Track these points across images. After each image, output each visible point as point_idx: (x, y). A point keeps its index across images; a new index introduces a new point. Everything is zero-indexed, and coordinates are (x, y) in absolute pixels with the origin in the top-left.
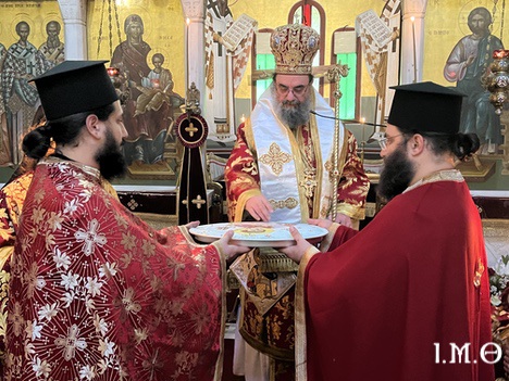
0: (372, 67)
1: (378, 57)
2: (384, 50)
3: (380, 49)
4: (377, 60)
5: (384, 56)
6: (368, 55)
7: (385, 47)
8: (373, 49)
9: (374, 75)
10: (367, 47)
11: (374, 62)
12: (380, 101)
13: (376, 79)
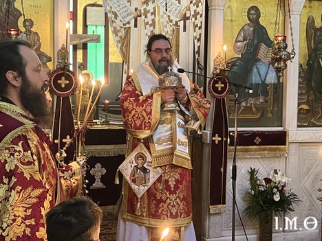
0: (118, 39)
1: (123, 30)
2: (127, 26)
3: (124, 25)
4: (122, 33)
5: (128, 30)
6: (115, 28)
7: (129, 23)
8: (118, 23)
9: (120, 45)
10: (113, 22)
11: (120, 34)
12: (125, 67)
13: (121, 49)
